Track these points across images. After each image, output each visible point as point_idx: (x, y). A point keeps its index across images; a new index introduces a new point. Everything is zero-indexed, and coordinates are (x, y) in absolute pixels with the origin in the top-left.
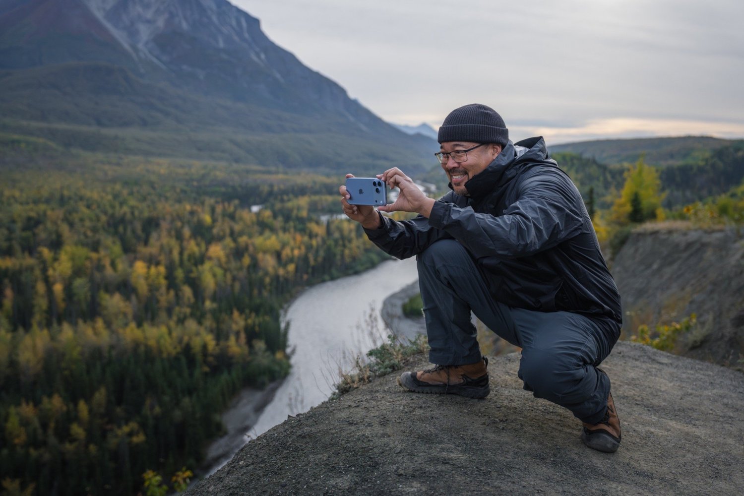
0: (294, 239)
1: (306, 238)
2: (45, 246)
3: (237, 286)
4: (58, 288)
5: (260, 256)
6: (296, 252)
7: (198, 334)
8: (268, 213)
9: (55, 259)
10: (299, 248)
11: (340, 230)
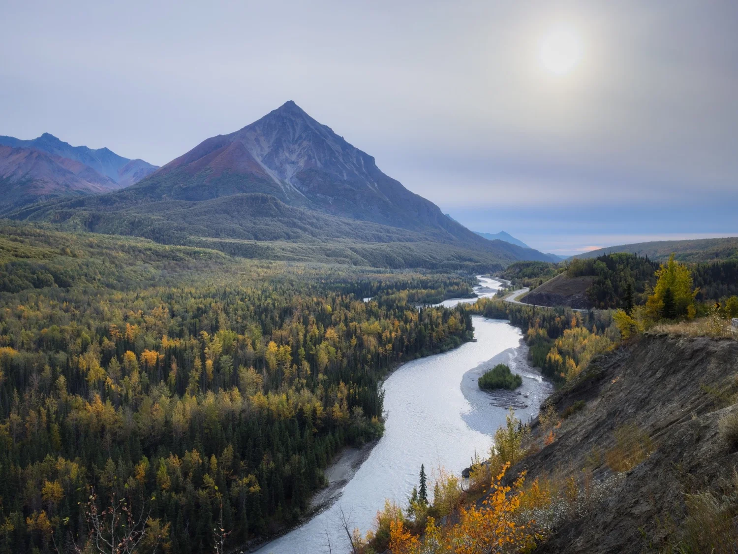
0: (393, 324)
1: (402, 323)
2: (205, 330)
3: (345, 361)
4: (209, 362)
5: (365, 337)
6: (393, 334)
7: (309, 401)
8: (375, 303)
9: (211, 340)
10: (397, 331)
11: (430, 316)
